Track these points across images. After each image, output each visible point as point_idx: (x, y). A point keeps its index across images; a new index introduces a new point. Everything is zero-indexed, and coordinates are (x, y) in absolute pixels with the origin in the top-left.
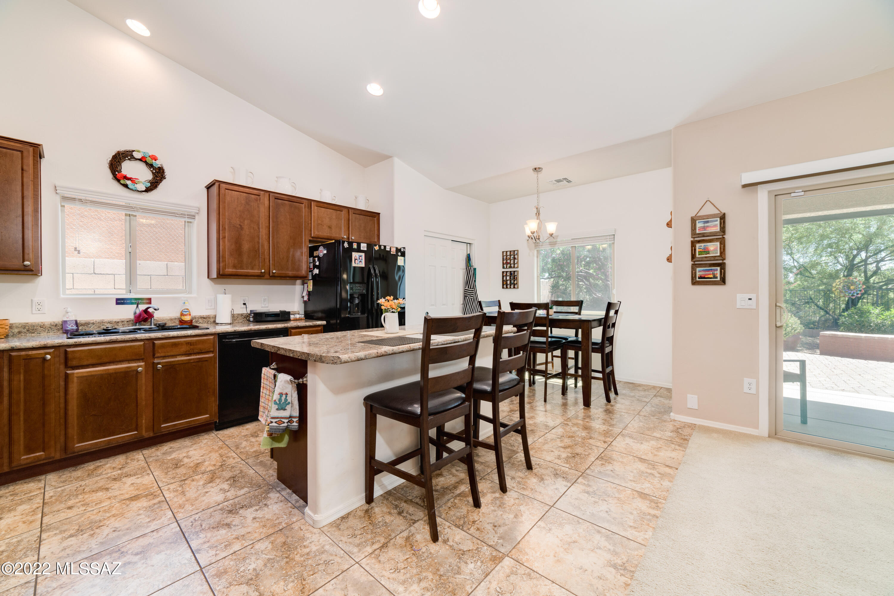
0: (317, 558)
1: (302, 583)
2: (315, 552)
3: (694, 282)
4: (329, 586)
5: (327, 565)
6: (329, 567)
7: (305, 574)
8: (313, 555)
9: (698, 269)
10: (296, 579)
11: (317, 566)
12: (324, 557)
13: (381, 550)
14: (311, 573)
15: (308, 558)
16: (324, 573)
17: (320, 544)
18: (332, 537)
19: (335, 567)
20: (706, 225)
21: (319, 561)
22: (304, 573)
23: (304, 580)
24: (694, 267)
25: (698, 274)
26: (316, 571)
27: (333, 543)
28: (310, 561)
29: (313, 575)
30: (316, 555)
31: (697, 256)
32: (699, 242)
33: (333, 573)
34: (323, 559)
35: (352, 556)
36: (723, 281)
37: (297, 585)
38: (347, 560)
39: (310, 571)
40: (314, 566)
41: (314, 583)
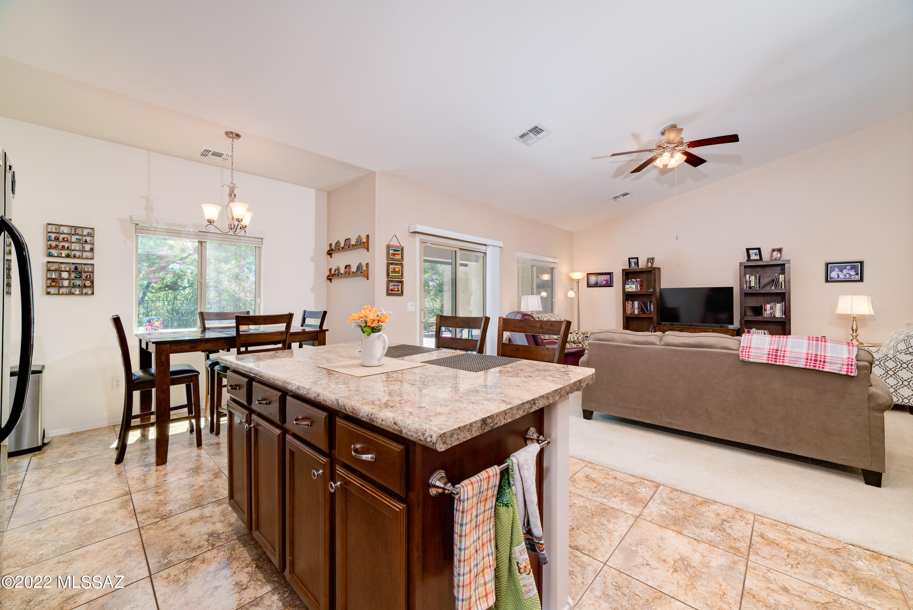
0: (617, 598)
1: (652, 601)
2: (609, 603)
3: (388, 294)
4: (642, 578)
5: (620, 586)
6: (622, 584)
7: (641, 602)
8: (614, 603)
9: (391, 284)
10: (651, 608)
11: (627, 595)
12: (611, 592)
13: (582, 550)
14: (637, 597)
15: (622, 607)
16: (630, 586)
17: (596, 601)
18: (581, 593)
19: (619, 580)
20: (395, 252)
21: (619, 595)
22: (640, 604)
23: (648, 600)
24: (389, 282)
25: (391, 287)
26: (632, 594)
27: (589, 590)
28: (624, 603)
29: (638, 595)
30: (614, 600)
31: (390, 274)
32: (392, 264)
33: (627, 579)
34: (615, 592)
35: (599, 569)
36: (402, 294)
37: (657, 605)
38: (606, 572)
39: (636, 600)
40: (627, 598)
41: (646, 591)
